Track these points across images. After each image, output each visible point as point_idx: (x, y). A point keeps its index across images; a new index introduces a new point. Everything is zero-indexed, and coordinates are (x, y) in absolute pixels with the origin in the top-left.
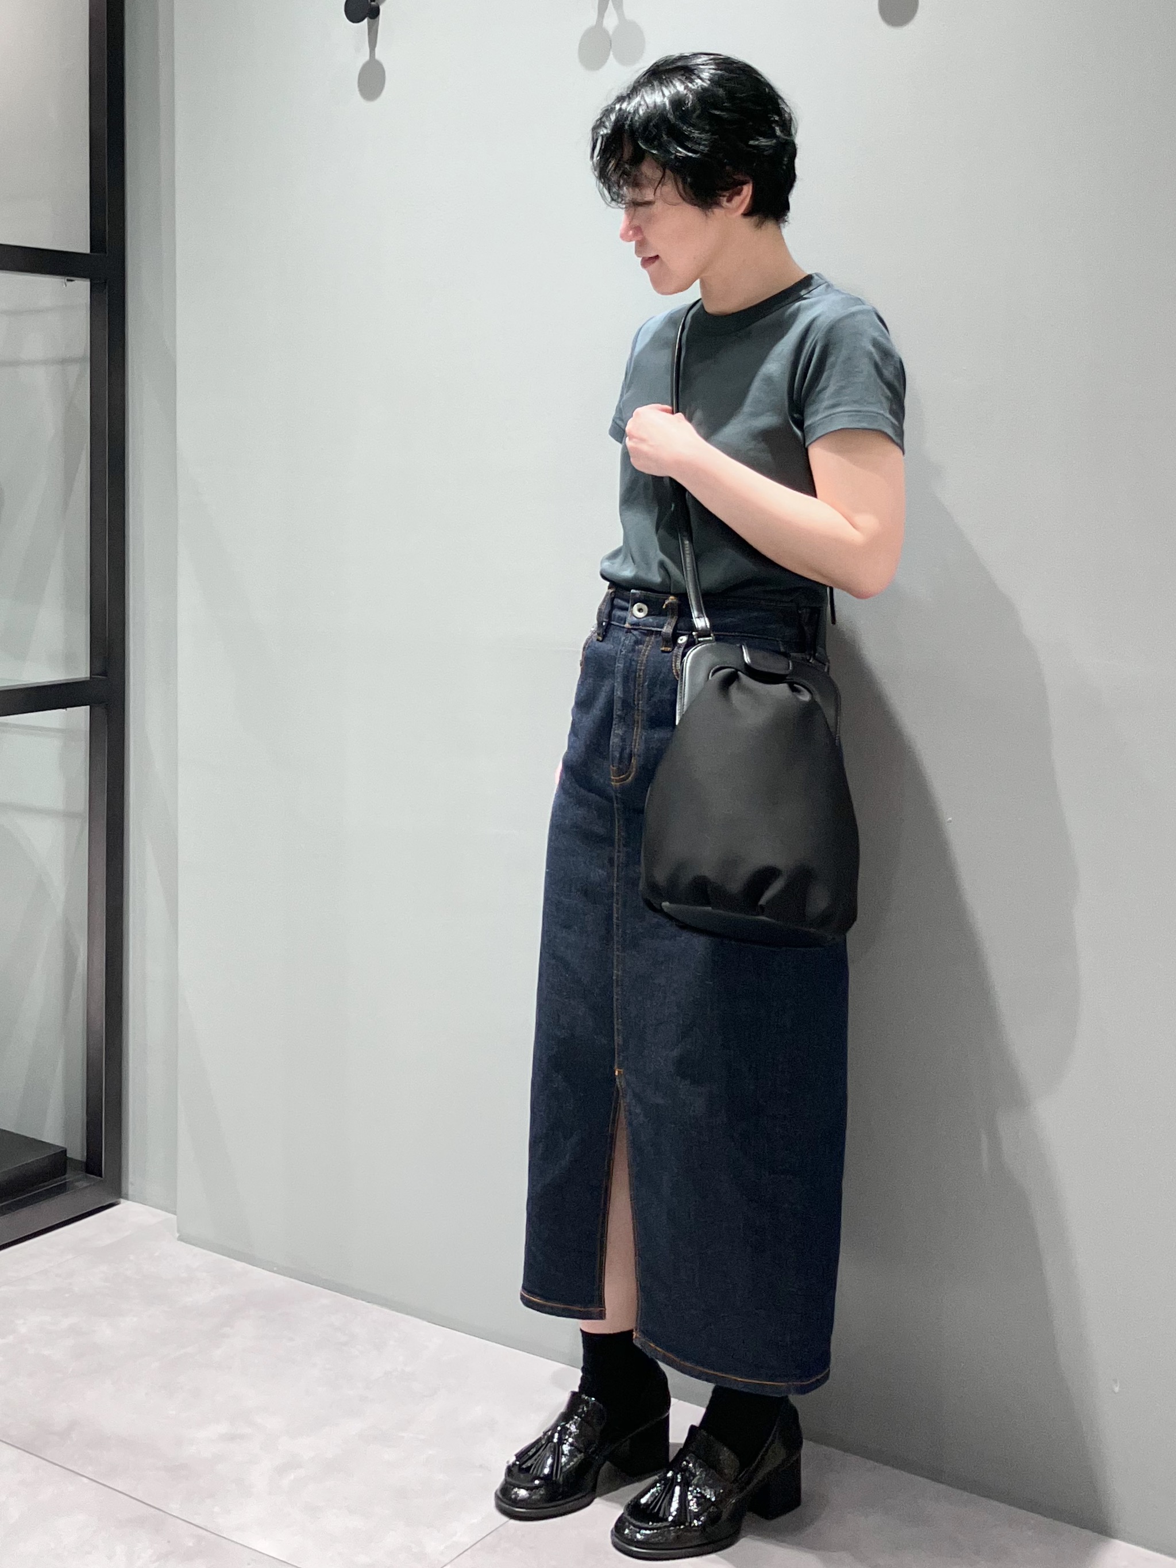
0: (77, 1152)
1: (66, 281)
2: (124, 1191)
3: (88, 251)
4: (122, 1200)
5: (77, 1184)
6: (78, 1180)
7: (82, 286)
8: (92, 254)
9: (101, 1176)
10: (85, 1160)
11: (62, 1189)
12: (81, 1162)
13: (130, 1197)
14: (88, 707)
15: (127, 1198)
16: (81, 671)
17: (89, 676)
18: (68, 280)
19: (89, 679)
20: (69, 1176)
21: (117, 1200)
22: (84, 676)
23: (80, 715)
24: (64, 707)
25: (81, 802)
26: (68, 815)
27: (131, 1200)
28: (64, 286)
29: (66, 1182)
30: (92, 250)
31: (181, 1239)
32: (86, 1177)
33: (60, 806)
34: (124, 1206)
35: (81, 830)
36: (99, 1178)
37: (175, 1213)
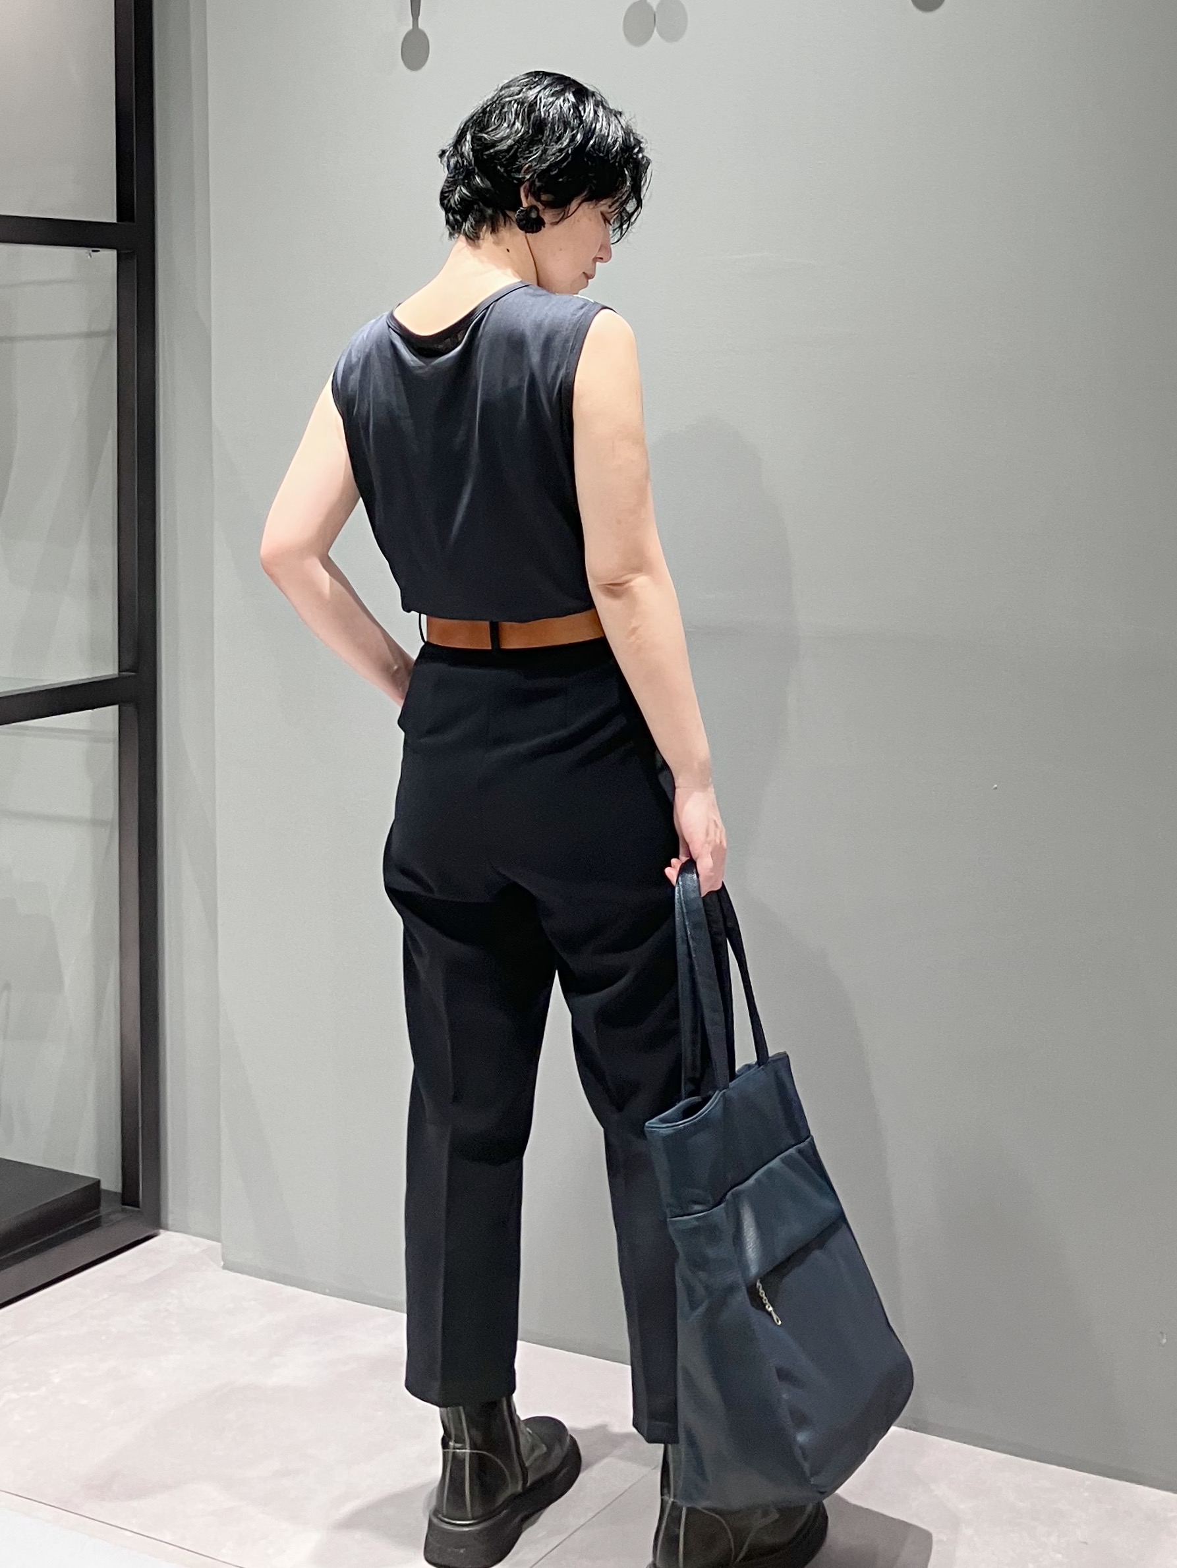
0: (111, 1183)
1: (91, 251)
2: (163, 1219)
3: (115, 221)
4: (161, 1231)
5: (112, 1217)
6: (114, 1212)
7: (108, 258)
8: (119, 223)
9: (138, 1207)
10: (119, 1189)
11: (95, 1224)
12: (119, 1193)
13: (170, 1226)
14: (116, 707)
15: (166, 1229)
16: (108, 669)
17: (116, 672)
18: (93, 251)
19: (117, 676)
20: (104, 1209)
21: (156, 1231)
22: (112, 673)
23: (108, 716)
24: (92, 708)
25: (111, 811)
26: (95, 822)
27: (171, 1231)
28: (89, 257)
29: (101, 1217)
30: (118, 219)
31: (225, 1267)
32: (123, 1211)
33: (87, 813)
34: (164, 1237)
35: (110, 838)
36: (137, 1209)
37: (218, 1240)
